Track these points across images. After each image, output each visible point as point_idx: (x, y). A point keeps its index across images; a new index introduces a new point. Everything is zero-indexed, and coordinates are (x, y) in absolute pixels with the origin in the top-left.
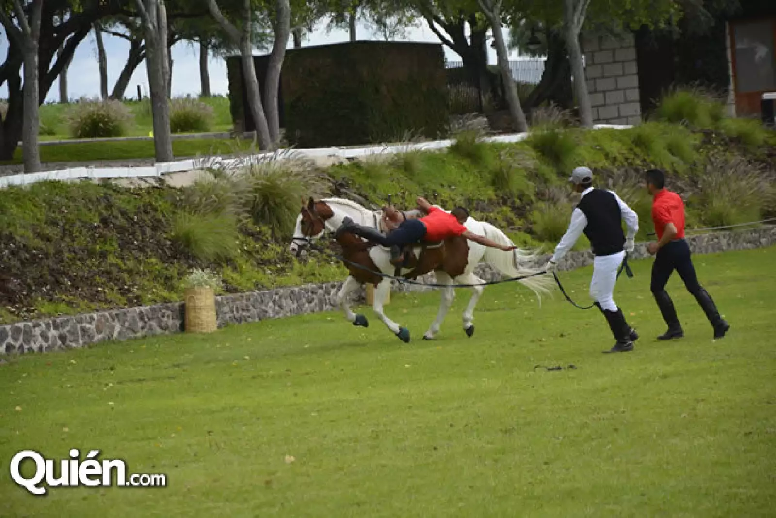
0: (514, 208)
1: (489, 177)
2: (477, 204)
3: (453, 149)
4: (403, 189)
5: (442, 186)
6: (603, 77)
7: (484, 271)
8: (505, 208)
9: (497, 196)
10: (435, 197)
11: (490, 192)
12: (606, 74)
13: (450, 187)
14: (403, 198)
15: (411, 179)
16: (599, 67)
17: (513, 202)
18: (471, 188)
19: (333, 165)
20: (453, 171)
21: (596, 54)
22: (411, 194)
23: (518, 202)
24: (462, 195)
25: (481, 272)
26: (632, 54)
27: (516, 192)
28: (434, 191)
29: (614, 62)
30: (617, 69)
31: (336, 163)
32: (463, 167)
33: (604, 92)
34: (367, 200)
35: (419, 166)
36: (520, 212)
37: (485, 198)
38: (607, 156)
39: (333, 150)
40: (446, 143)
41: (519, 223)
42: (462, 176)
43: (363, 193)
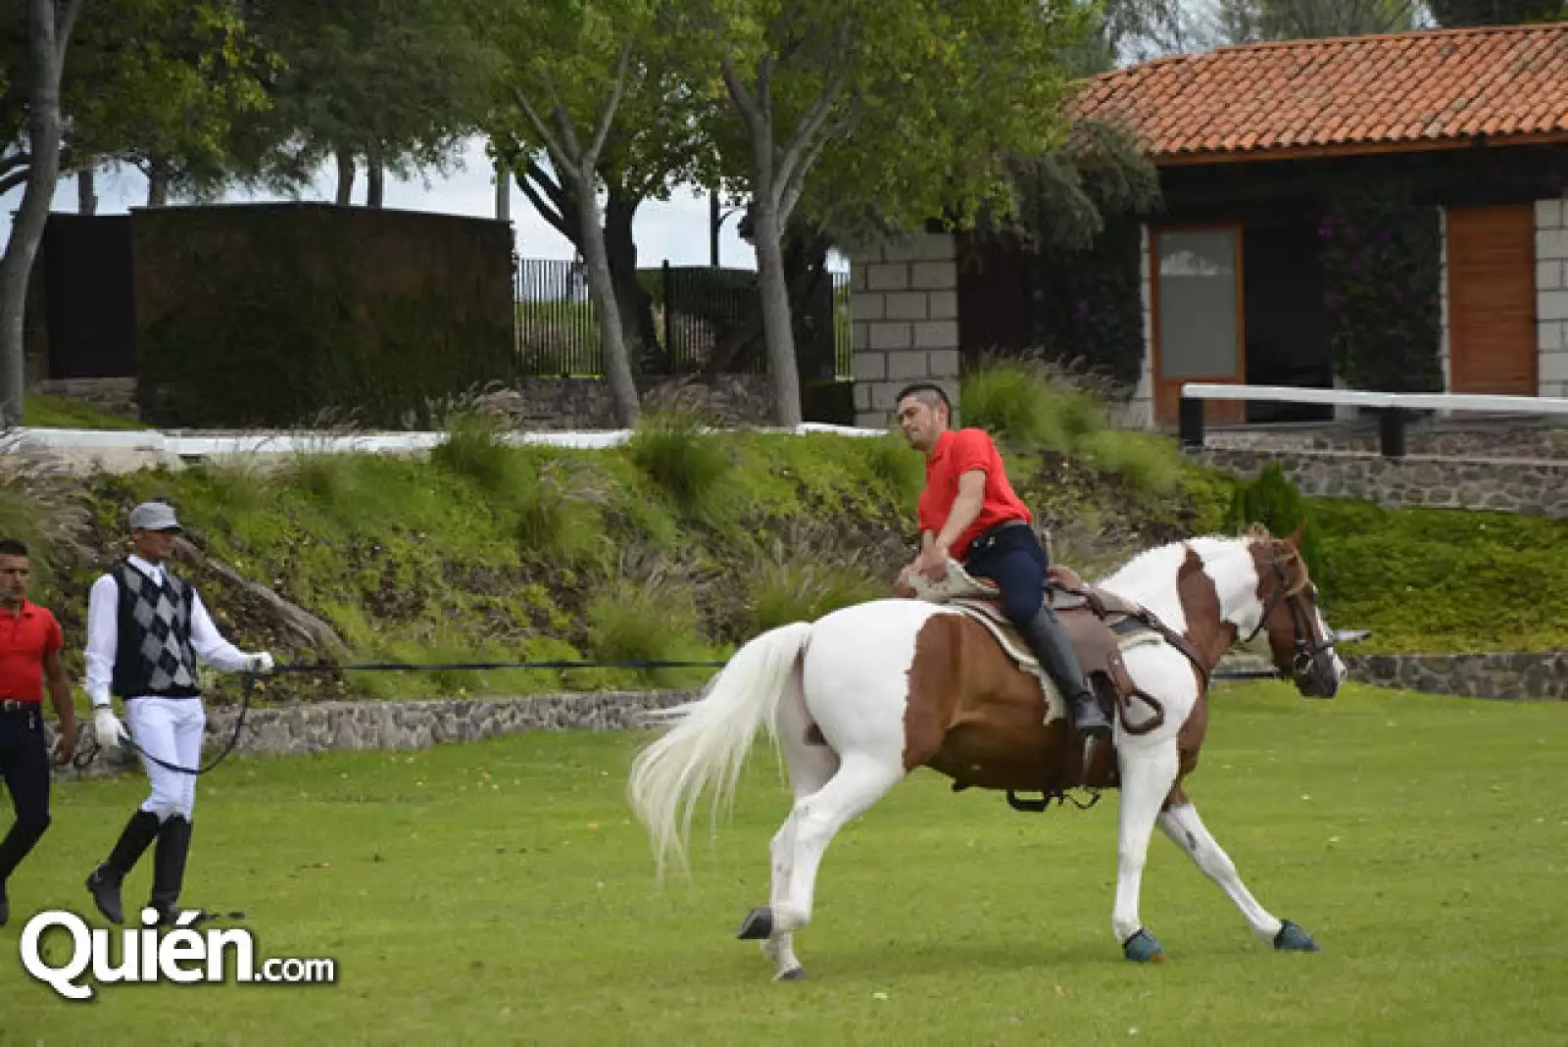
0: (556, 589)
1: (512, 518)
2: (473, 575)
3: (442, 454)
4: (298, 531)
5: (396, 530)
6: (885, 320)
7: (441, 718)
8: (534, 588)
9: (523, 560)
10: (374, 552)
11: (510, 554)
12: (891, 314)
13: (414, 533)
14: (292, 551)
15: (322, 511)
16: (879, 297)
17: (561, 577)
18: (464, 540)
19: (143, 470)
20: (428, 501)
21: (872, 271)
22: (314, 545)
23: (570, 576)
24: (439, 553)
25: (434, 719)
26: (948, 275)
27: (570, 556)
28: (375, 540)
29: (910, 290)
30: (915, 306)
31: (152, 466)
32: (456, 495)
33: (886, 352)
34: (201, 548)
35: (348, 484)
36: (570, 599)
37: (495, 564)
38: (802, 490)
39: (151, 437)
40: (428, 440)
41: (561, 620)
42: (448, 514)
43: (197, 533)
